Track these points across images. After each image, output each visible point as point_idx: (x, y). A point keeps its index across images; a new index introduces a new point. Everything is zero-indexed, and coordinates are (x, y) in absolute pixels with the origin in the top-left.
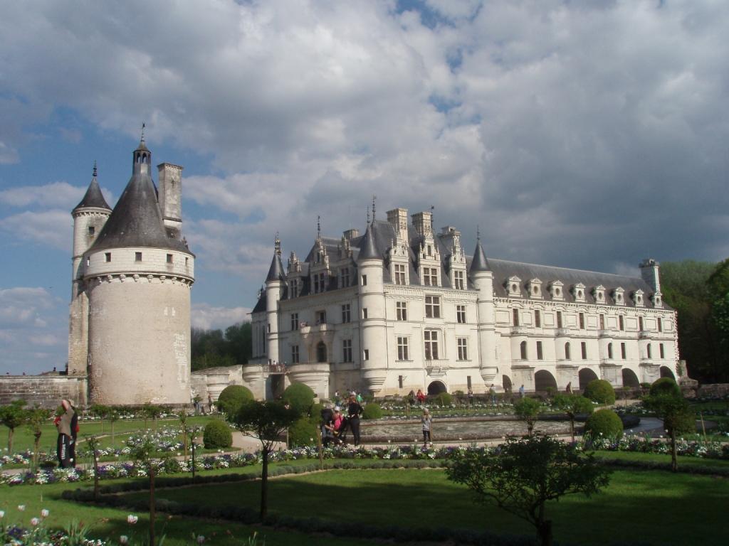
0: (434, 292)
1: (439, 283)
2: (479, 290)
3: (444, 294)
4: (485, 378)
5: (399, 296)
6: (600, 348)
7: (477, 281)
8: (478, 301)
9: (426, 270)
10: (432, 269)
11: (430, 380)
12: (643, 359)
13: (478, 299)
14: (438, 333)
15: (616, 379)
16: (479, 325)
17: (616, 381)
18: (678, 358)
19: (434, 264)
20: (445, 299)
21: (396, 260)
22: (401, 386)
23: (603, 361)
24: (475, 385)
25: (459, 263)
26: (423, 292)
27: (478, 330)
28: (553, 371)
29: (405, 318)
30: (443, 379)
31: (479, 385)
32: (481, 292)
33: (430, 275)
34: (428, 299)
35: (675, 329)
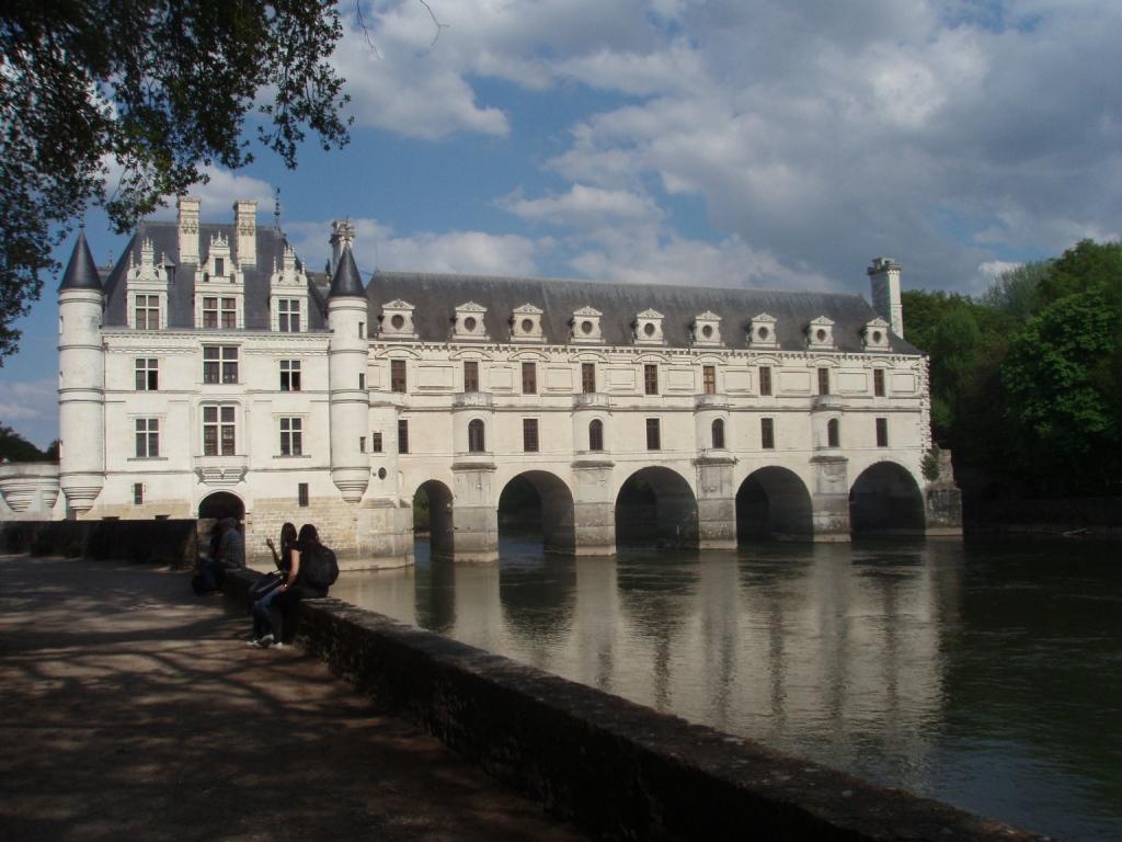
0: (224, 339)
1: (240, 321)
2: (332, 331)
3: (247, 343)
4: (341, 486)
5: (138, 348)
6: (696, 428)
7: (333, 316)
8: (330, 352)
9: (210, 301)
10: (223, 299)
11: (206, 490)
12: (819, 448)
13: (329, 348)
14: (236, 410)
15: (721, 486)
16: (332, 392)
17: (721, 491)
18: (929, 445)
19: (230, 290)
20: (249, 351)
21: (138, 287)
22: (139, 500)
23: (700, 455)
24: (318, 498)
25: (288, 285)
26: (195, 341)
27: (332, 402)
28: (564, 473)
29: (153, 385)
30: (237, 489)
31: (329, 498)
32: (336, 335)
33: (220, 310)
34: (210, 351)
35: (923, 389)
